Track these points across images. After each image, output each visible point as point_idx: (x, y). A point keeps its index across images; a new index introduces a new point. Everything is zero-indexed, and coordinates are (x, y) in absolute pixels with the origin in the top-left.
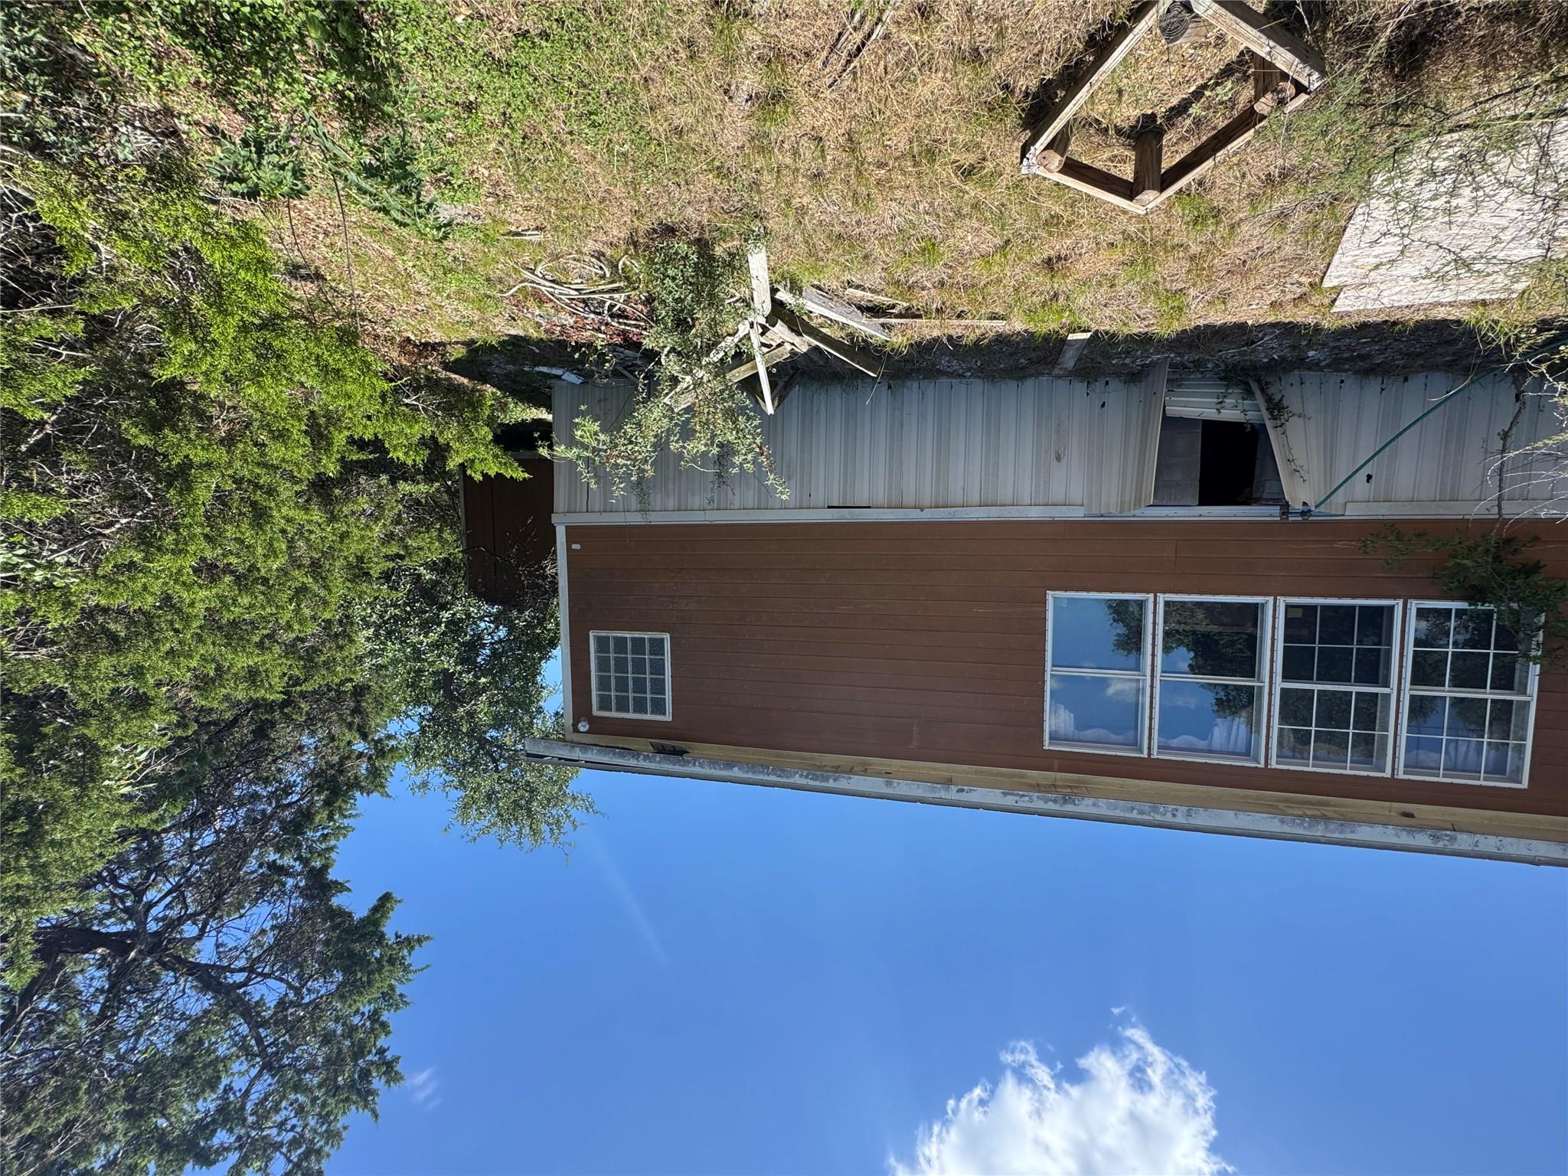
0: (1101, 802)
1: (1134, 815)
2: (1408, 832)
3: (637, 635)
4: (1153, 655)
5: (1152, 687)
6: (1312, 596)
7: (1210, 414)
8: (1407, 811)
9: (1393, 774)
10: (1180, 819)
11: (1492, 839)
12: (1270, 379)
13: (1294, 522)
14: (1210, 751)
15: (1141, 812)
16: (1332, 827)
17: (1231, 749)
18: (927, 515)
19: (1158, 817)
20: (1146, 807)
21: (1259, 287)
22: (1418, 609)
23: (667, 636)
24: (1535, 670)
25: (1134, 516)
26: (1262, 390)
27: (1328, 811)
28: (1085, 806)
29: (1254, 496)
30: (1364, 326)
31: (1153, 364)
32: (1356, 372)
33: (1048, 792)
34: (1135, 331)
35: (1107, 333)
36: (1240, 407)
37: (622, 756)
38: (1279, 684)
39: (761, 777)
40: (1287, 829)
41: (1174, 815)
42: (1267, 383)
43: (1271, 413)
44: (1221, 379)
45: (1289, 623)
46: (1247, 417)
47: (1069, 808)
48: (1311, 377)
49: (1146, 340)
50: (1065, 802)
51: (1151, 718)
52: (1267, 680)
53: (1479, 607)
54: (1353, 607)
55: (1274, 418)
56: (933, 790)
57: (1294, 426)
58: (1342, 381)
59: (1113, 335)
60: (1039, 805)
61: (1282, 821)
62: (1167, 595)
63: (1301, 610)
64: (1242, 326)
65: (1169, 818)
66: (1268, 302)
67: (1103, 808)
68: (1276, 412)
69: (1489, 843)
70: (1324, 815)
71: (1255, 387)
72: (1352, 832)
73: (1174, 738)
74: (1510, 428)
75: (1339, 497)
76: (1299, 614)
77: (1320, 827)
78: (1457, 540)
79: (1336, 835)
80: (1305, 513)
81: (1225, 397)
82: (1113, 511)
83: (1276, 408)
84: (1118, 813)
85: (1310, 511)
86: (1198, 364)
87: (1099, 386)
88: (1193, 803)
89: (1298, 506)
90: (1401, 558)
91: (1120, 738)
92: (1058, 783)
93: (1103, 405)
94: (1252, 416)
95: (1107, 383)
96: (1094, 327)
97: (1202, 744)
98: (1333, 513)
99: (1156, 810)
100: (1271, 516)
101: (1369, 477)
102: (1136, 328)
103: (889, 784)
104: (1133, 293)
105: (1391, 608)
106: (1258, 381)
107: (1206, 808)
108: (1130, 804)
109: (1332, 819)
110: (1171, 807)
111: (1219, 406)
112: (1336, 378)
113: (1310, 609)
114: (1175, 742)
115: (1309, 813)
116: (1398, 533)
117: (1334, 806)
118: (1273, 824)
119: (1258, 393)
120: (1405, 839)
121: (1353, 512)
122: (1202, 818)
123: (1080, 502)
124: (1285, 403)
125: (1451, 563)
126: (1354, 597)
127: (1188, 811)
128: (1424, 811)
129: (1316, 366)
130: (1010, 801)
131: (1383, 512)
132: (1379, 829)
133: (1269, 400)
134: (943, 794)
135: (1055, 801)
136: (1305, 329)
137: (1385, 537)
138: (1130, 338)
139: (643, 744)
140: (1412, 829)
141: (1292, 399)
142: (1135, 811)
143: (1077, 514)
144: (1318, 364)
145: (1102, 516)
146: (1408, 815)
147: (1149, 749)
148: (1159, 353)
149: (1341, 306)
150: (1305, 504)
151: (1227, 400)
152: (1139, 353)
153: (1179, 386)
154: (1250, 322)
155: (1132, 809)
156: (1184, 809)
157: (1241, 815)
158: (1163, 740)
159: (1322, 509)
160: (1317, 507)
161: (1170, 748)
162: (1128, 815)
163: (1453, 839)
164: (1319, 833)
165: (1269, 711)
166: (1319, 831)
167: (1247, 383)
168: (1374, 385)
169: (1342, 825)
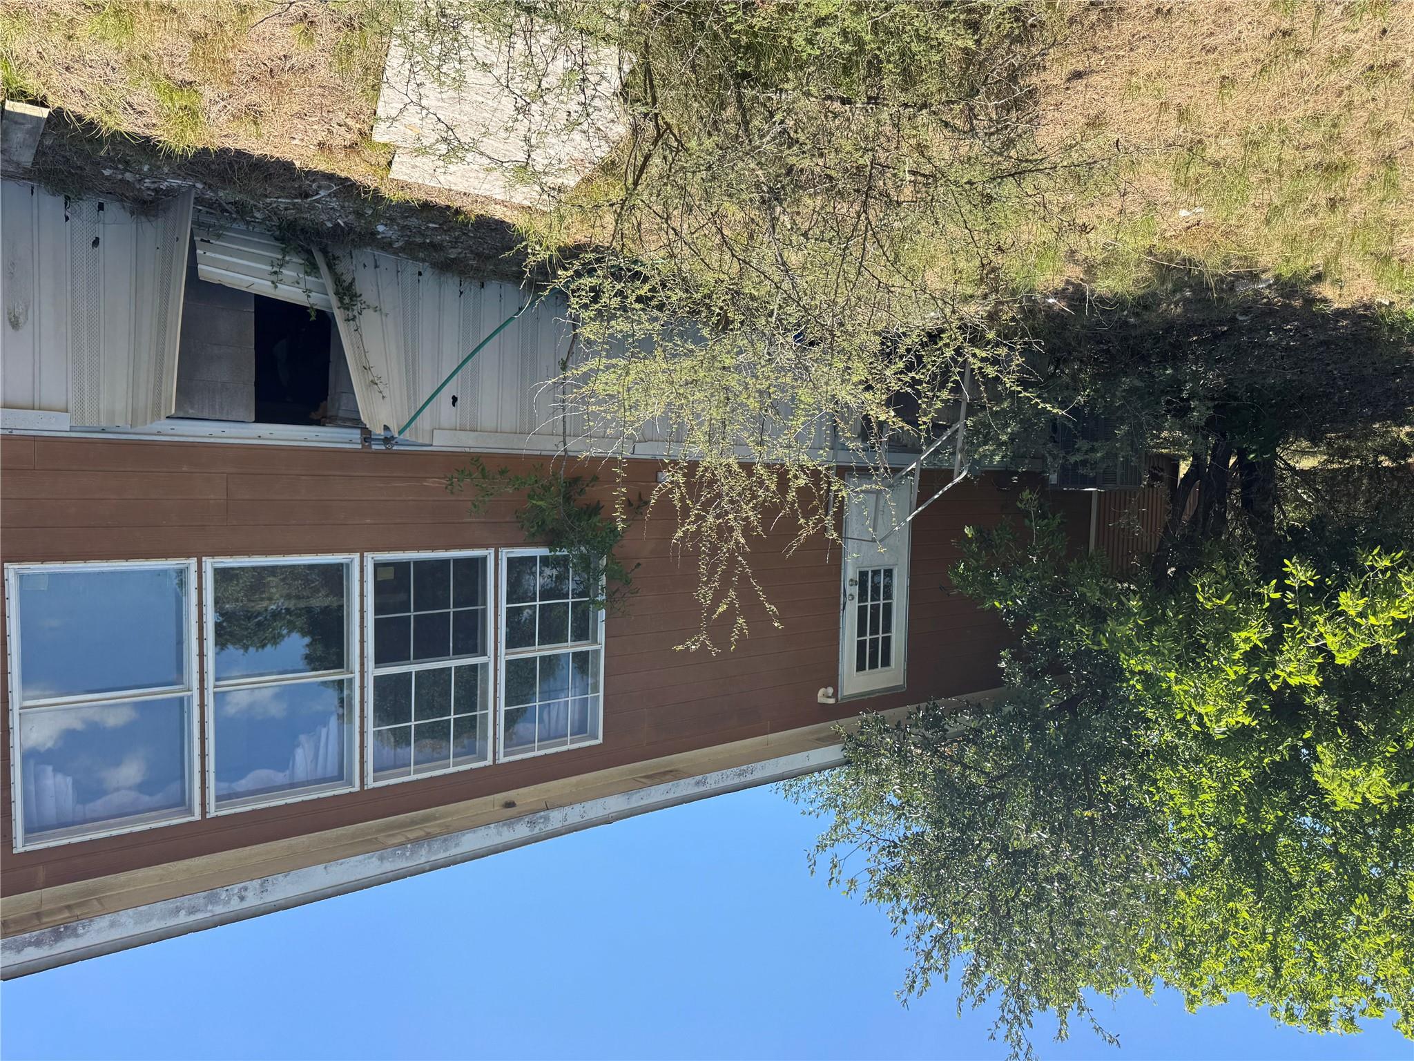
2: (509, 825)
4: (201, 655)
5: (202, 706)
6: (404, 549)
7: (264, 287)
8: (508, 800)
9: (494, 760)
10: (252, 901)
11: (578, 808)
12: (338, 253)
13: (377, 452)
14: (292, 785)
15: (193, 910)
16: (435, 846)
17: (320, 773)
20: (199, 899)
21: (299, 115)
22: (509, 559)
24: (602, 614)
25: (159, 433)
26: (330, 267)
27: (431, 827)
28: (98, 932)
29: (330, 414)
30: (426, 206)
31: (170, 192)
32: (434, 265)
33: (24, 931)
34: (125, 127)
35: (80, 118)
36: (302, 285)
38: (372, 671)
40: (389, 866)
41: (242, 898)
42: (334, 259)
43: (341, 300)
44: (276, 239)
45: (381, 588)
46: (312, 301)
47: (68, 945)
48: (386, 259)
49: (147, 147)
50: (58, 937)
51: (203, 756)
52: (357, 668)
53: (558, 553)
54: (445, 562)
55: (346, 307)
57: (368, 320)
58: (420, 274)
59: (91, 125)
61: (382, 859)
62: (217, 559)
63: (392, 568)
64: (288, 166)
65: (235, 905)
66: (316, 142)
67: (128, 924)
68: (347, 300)
69: (574, 814)
70: (428, 834)
71: (320, 260)
72: (457, 845)
73: (241, 778)
74: (568, 358)
75: (425, 421)
76: (389, 574)
77: (423, 852)
78: (533, 479)
79: (442, 855)
80: (387, 440)
81: (281, 266)
82: (120, 422)
83: (347, 293)
84: (155, 925)
85: (393, 438)
86: (242, 211)
87: (87, 207)
88: (265, 872)
89: (378, 431)
90: (487, 499)
91: (158, 798)
92: (45, 908)
93: (96, 242)
94: (315, 300)
95: (101, 207)
96: (55, 102)
97: (280, 778)
98: (420, 441)
99: (213, 900)
100: (350, 442)
101: (455, 399)
102: (127, 124)
104: (112, 63)
105: (484, 559)
106: (324, 251)
107: (286, 871)
108: (171, 904)
109: (435, 836)
110: (236, 888)
111: (274, 278)
112: (411, 267)
113: (401, 567)
114: (243, 784)
115: (411, 836)
116: (483, 469)
117: (436, 819)
119: (324, 269)
120: (508, 835)
121: (443, 442)
122: (285, 887)
123: (62, 405)
124: (358, 288)
125: (529, 505)
126: (447, 548)
127: (262, 885)
128: (525, 795)
129: (386, 246)
131: (471, 443)
132: (482, 832)
133: (338, 280)
135: (38, 943)
136: (365, 193)
137: (470, 475)
138: (118, 139)
140: (510, 821)
141: (366, 284)
142: (183, 913)
143: (58, 425)
144: (390, 244)
145: (103, 431)
146: (510, 805)
147: (203, 805)
148: (177, 176)
149: (400, 171)
150: (386, 428)
151: (285, 271)
152: (146, 168)
153: (219, 237)
154: (298, 164)
155: (178, 910)
156: (255, 883)
158: (224, 785)
159: (407, 436)
160: (400, 433)
161: (238, 795)
163: (547, 819)
164: (423, 860)
165: (362, 710)
167: (310, 253)
168: (451, 284)
169: (445, 840)
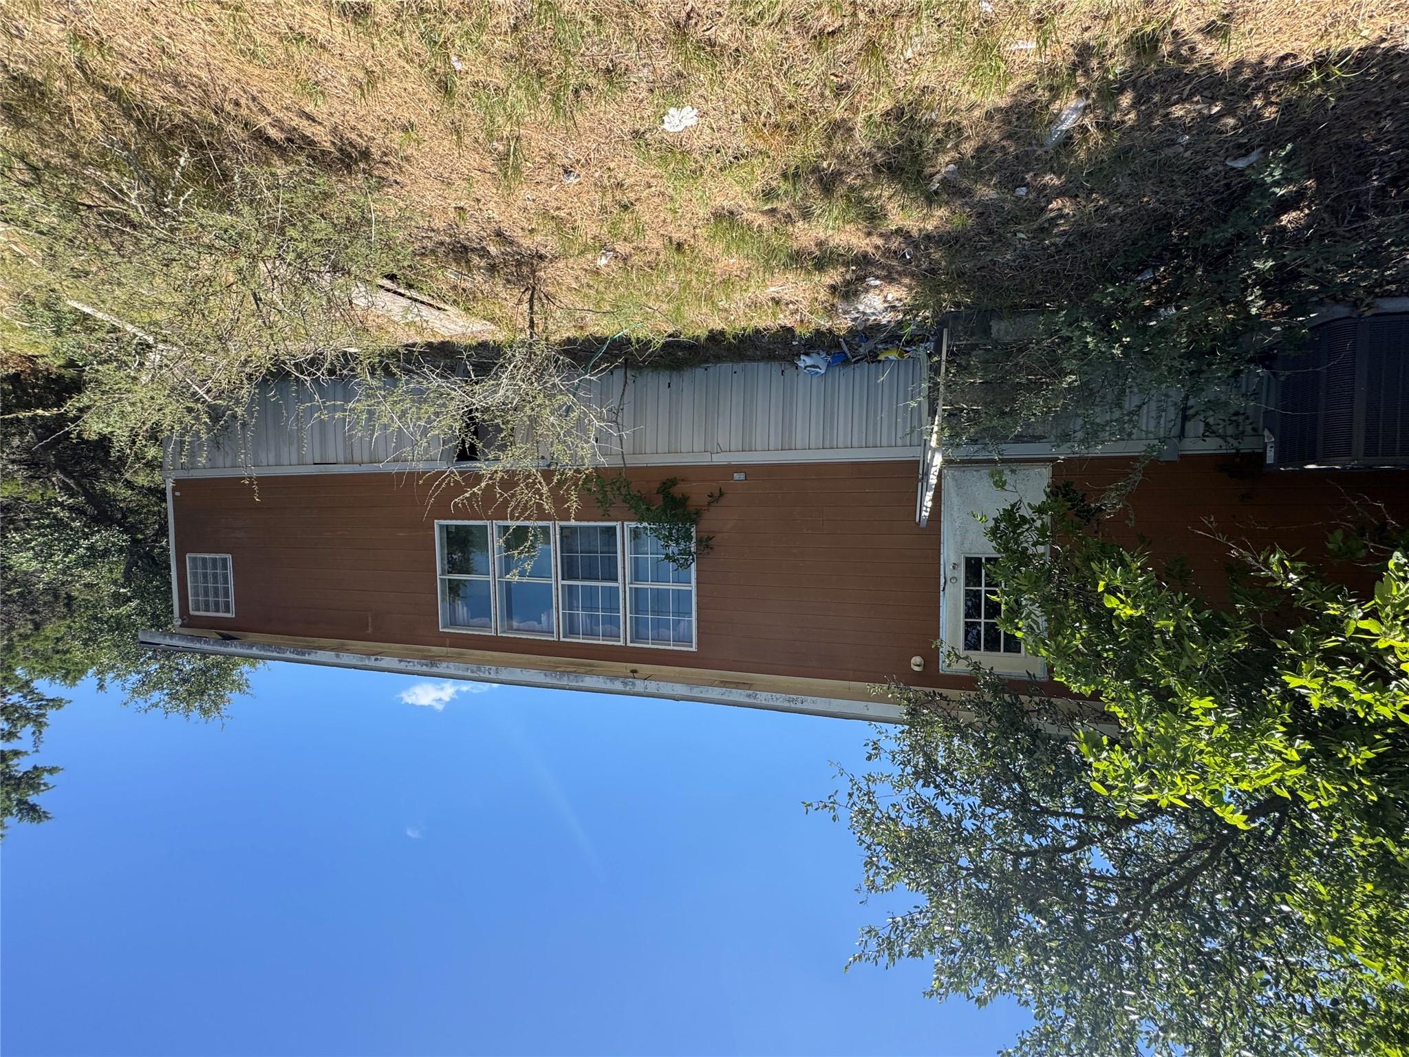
0: (451, 665)
1: (469, 674)
2: (611, 680)
3: (213, 556)
15: (472, 672)
16: (572, 678)
18: (364, 469)
19: (482, 675)
20: (474, 667)
23: (229, 556)
37: (192, 641)
38: (561, 582)
39: (269, 654)
47: (434, 670)
52: (554, 579)
54: (596, 528)
56: (362, 659)
60: (418, 668)
61: (546, 675)
62: (502, 522)
65: (487, 675)
79: (574, 684)
84: (460, 673)
103: (338, 656)
107: (506, 667)
108: (466, 666)
118: (538, 677)
120: (609, 685)
130: (402, 666)
134: (367, 662)
139: (213, 634)
156: (494, 668)
157: (524, 672)
162: (466, 674)
163: (634, 684)
165: (557, 601)
166: (564, 682)
